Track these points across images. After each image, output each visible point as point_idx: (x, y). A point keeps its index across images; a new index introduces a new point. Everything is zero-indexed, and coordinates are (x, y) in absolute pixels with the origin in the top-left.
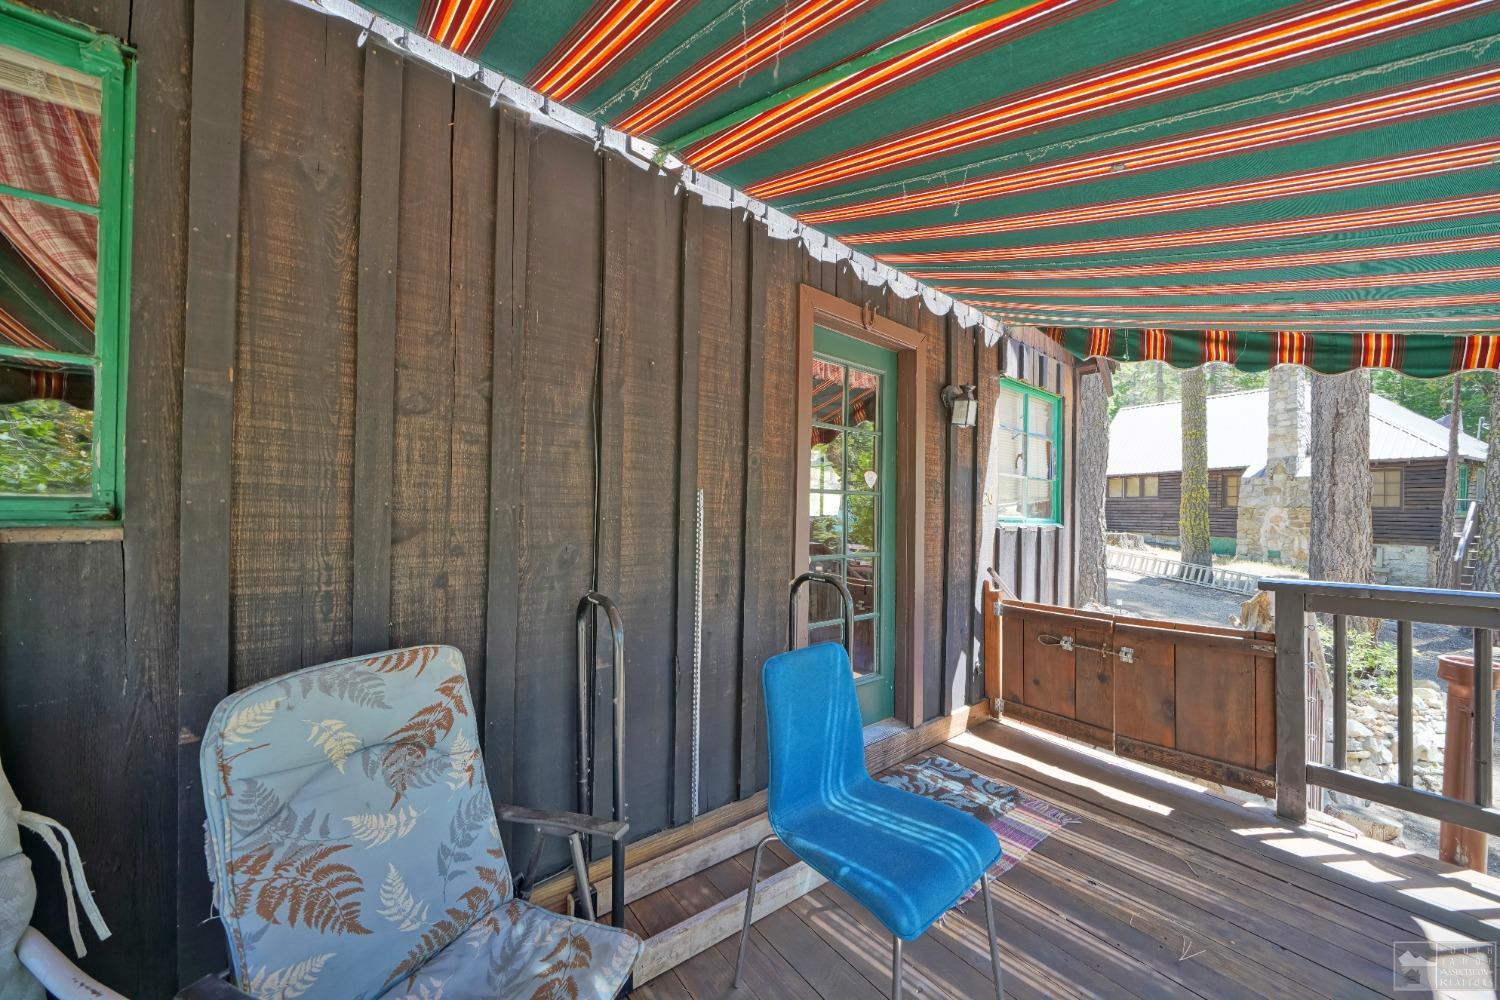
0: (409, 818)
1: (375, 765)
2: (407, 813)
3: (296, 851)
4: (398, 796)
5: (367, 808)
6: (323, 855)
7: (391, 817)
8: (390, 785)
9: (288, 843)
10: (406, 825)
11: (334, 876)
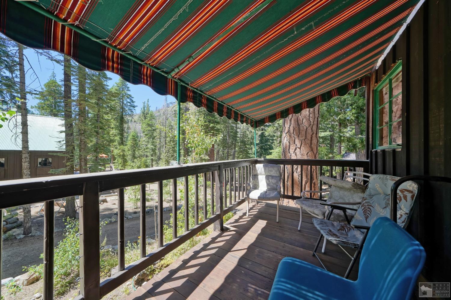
0: (384, 213)
1: (386, 199)
2: (384, 211)
3: (369, 202)
4: (385, 208)
5: (379, 204)
6: (371, 206)
7: (382, 210)
8: (386, 205)
9: (369, 200)
10: (383, 213)
11: (369, 210)
